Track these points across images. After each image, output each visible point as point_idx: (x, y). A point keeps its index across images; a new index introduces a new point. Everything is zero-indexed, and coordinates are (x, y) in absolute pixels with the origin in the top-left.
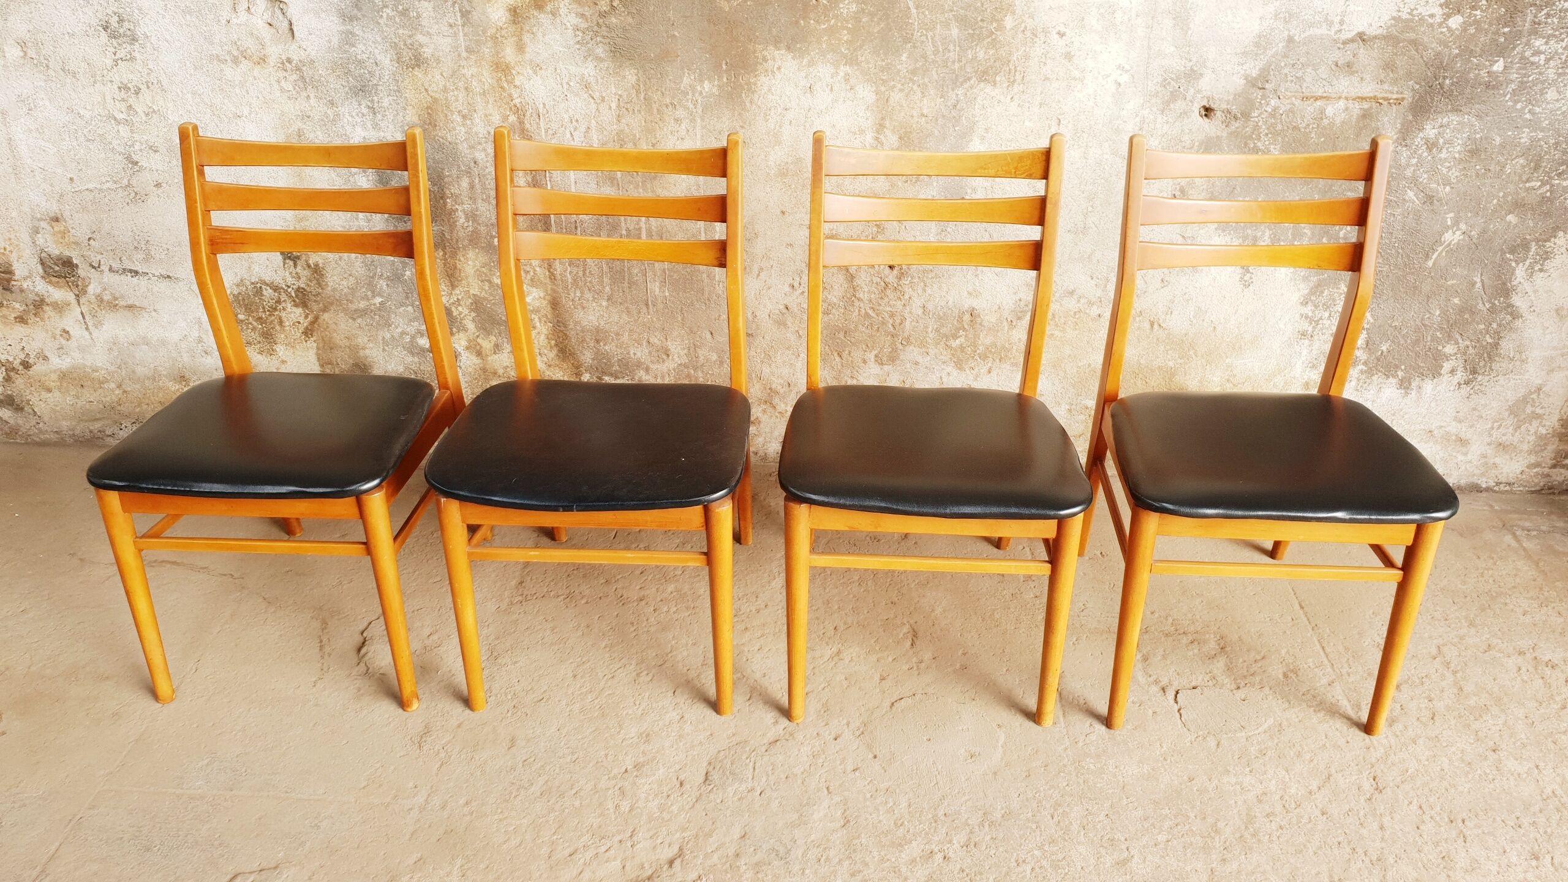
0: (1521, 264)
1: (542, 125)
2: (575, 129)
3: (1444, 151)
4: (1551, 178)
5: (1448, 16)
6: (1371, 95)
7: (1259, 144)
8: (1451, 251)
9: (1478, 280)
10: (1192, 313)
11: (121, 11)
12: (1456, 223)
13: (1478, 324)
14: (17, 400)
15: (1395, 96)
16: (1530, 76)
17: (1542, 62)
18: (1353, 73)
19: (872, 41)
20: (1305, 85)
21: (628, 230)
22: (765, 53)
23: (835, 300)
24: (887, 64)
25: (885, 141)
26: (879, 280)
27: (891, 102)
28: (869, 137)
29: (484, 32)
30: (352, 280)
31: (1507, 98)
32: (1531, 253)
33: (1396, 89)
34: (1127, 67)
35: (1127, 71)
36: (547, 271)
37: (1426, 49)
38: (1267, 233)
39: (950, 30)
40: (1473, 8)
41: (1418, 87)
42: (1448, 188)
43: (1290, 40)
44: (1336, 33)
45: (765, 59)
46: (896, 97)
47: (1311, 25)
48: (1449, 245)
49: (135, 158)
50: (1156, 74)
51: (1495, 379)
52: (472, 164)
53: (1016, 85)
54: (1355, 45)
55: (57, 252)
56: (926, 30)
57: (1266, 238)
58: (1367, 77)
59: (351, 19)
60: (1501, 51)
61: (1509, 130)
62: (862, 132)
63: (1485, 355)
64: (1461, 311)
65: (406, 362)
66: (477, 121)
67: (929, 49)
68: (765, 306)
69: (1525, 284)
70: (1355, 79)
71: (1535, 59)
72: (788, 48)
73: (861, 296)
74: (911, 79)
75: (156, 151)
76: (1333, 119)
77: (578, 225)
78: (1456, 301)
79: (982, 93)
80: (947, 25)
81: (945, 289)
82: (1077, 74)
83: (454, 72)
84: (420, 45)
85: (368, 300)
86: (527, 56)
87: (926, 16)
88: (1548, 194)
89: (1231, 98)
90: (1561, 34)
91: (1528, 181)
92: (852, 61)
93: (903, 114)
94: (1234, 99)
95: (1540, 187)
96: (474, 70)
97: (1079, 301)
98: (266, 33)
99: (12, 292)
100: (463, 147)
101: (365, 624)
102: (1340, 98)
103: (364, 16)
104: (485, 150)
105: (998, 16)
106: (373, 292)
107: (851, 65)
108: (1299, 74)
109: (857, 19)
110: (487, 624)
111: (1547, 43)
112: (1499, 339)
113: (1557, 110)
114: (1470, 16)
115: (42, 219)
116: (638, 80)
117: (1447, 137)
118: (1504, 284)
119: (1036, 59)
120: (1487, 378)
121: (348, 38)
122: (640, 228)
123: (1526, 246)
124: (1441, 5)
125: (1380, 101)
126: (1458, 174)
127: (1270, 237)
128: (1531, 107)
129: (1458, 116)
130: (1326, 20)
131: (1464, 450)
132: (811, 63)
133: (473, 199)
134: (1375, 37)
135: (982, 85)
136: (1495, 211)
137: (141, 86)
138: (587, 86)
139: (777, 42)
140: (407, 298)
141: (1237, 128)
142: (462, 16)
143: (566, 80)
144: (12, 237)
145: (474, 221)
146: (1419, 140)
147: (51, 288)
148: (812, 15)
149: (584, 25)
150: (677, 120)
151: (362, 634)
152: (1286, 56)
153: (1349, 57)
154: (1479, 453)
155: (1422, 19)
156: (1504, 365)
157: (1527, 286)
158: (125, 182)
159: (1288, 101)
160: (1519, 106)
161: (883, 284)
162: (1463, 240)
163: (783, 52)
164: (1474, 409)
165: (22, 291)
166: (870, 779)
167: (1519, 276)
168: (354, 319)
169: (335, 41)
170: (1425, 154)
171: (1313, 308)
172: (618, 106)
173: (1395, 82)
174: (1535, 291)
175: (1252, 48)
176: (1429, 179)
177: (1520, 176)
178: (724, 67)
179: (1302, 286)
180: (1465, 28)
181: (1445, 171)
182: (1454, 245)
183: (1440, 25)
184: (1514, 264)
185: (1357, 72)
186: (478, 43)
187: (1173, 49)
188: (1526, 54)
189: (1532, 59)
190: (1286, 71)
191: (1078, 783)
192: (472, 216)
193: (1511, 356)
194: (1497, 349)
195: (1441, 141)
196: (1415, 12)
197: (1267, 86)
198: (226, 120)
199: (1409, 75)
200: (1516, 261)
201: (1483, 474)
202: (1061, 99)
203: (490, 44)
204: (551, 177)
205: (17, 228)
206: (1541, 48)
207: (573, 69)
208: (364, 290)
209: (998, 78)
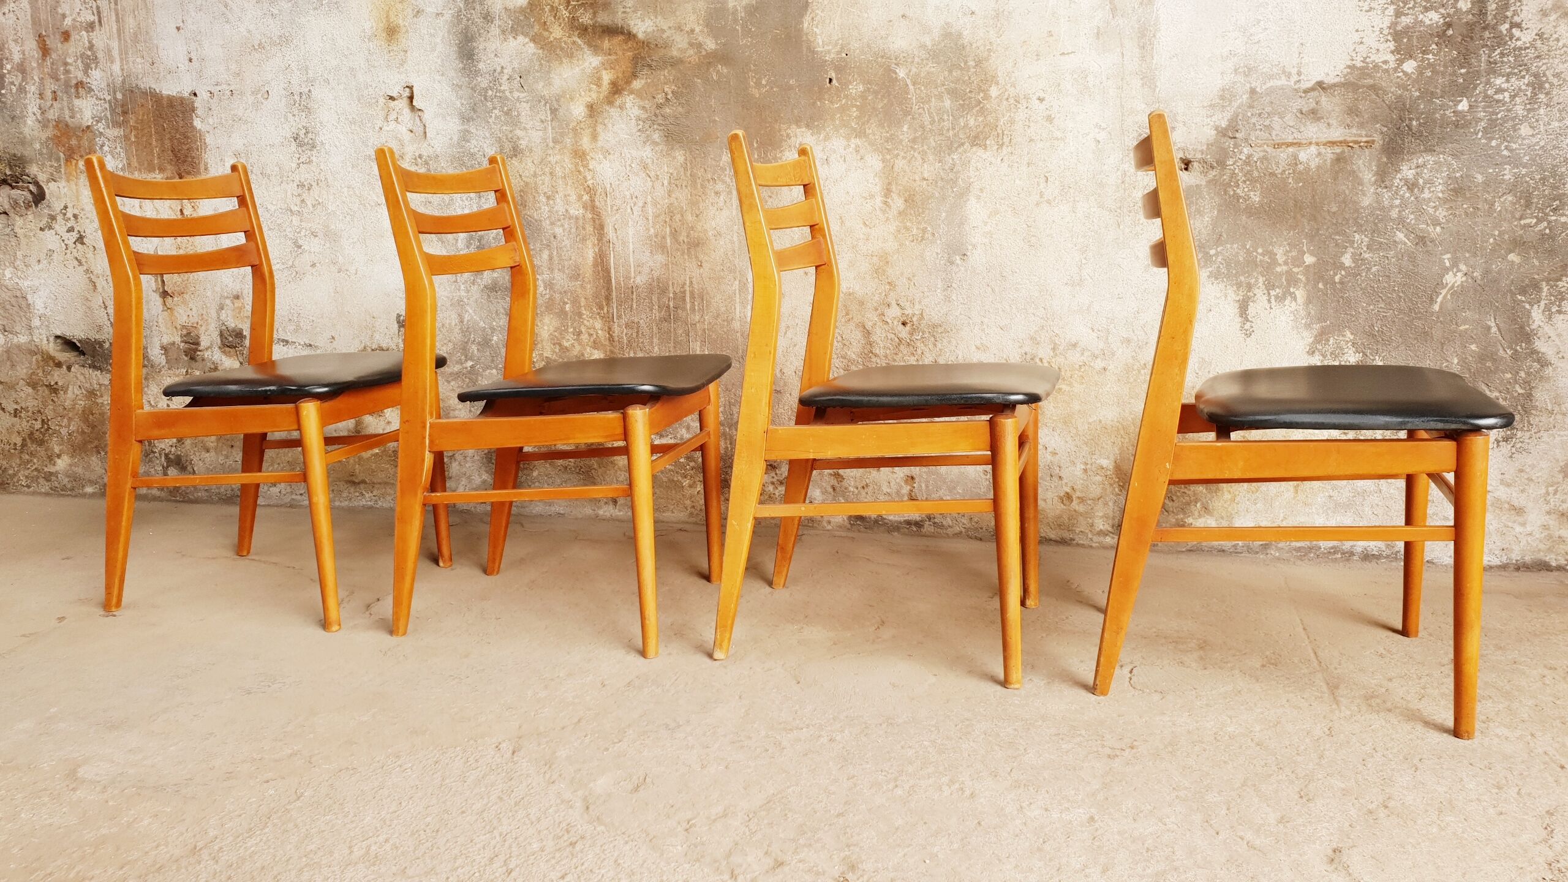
0: (1536, 306)
1: (608, 201)
2: (635, 204)
3: (1426, 191)
4: (1547, 215)
5: (1401, 62)
6: (1341, 139)
7: (1238, 191)
8: (1458, 293)
9: (1493, 324)
10: (1197, 365)
11: (308, 125)
12: (1455, 264)
13: (1503, 373)
14: (183, 459)
15: (1364, 139)
16: (1497, 114)
17: (1507, 99)
18: (1319, 119)
19: (877, 115)
20: (1274, 133)
21: (675, 293)
22: (789, 131)
23: (854, 356)
24: (891, 136)
25: (892, 204)
26: (893, 336)
27: (896, 169)
28: (879, 200)
29: (567, 125)
30: (450, 345)
31: (1479, 136)
32: (1544, 294)
33: (1364, 133)
34: (1104, 125)
35: (1104, 129)
36: (606, 333)
37: (1386, 93)
38: (1261, 280)
39: (943, 102)
40: (1424, 52)
41: (1386, 129)
42: (1438, 229)
43: (1253, 91)
44: (1295, 83)
45: (788, 136)
46: (900, 163)
47: (1271, 77)
48: (1453, 286)
49: (300, 242)
50: (1131, 130)
51: (1537, 435)
52: (552, 239)
53: (1004, 147)
54: (1316, 93)
55: (233, 325)
56: (923, 103)
57: (1260, 285)
58: (1333, 122)
59: (468, 121)
60: (1464, 91)
61: (1490, 168)
62: (872, 196)
63: (1519, 408)
64: (1482, 358)
66: (558, 200)
67: (926, 119)
68: (791, 363)
69: (1546, 328)
70: (1322, 125)
71: (1499, 97)
72: (808, 126)
73: (877, 352)
74: (911, 147)
75: (316, 236)
76: (1308, 164)
77: (634, 290)
78: (1473, 347)
79: (975, 156)
80: (940, 97)
81: (954, 342)
82: (1059, 134)
83: (542, 160)
84: (518, 138)
85: (462, 364)
86: (600, 144)
87: (921, 91)
88: (1547, 231)
89: (1204, 148)
90: (1520, 71)
91: (1521, 219)
92: (861, 134)
93: (906, 179)
94: (1208, 148)
95: (1536, 224)
96: (558, 157)
97: (1083, 354)
98: (407, 136)
99: (196, 361)
100: (546, 224)
102: (1311, 143)
103: (478, 117)
104: (562, 226)
105: (984, 87)
106: (466, 357)
107: (860, 137)
108: (1267, 123)
109: (863, 97)
111: (1507, 81)
112: (1530, 389)
113: (1534, 145)
114: (1423, 60)
115: (227, 297)
116: (686, 160)
117: (1426, 177)
118: (1522, 328)
119: (1021, 122)
120: (1528, 434)
121: (465, 136)
122: (684, 292)
123: (1536, 286)
124: (1392, 52)
125: (1351, 144)
126: (1446, 214)
127: (1264, 284)
128: (1506, 144)
129: (1432, 156)
130: (1284, 72)
131: (1520, 519)
132: (827, 138)
133: (551, 269)
134: (1335, 85)
135: (974, 149)
136: (1493, 250)
137: (313, 183)
138: (645, 167)
139: (798, 122)
140: (493, 361)
141: (1215, 176)
142: (552, 113)
143: (629, 163)
144: (204, 313)
145: (551, 288)
146: (1398, 181)
147: (224, 358)
148: (826, 97)
149: (644, 116)
150: (717, 193)
152: (1251, 107)
153: (1313, 105)
154: (1539, 523)
155: (1376, 67)
156: (1543, 419)
157: (1547, 329)
158: (290, 263)
159: (1261, 149)
160: (1494, 143)
161: (896, 339)
162: (1466, 281)
163: (804, 129)
164: (1521, 471)
165: (203, 360)
166: (785, 694)
167: (1536, 319)
168: (449, 382)
169: (455, 138)
170: (1407, 195)
171: (1321, 358)
172: (670, 183)
173: (1361, 125)
174: (1559, 335)
175: (1218, 101)
176: (1416, 219)
177: (1512, 213)
178: (755, 145)
179: (1306, 334)
180: (1420, 70)
181: (1431, 211)
182: (1458, 287)
183: (1395, 70)
184: (1527, 306)
185: (1323, 118)
186: (562, 135)
187: (1144, 106)
188: (1489, 92)
189: (1496, 97)
190: (1254, 120)
192: (550, 285)
193: (1549, 408)
194: (1531, 400)
195: (1421, 181)
196: (1368, 60)
197: (1237, 135)
198: (370, 208)
199: (1375, 119)
200: (1529, 303)
201: (1550, 550)
202: (1046, 158)
203: (571, 135)
204: (614, 248)
205: (209, 305)
206: (1503, 86)
207: (634, 153)
208: (459, 354)
209: (988, 142)
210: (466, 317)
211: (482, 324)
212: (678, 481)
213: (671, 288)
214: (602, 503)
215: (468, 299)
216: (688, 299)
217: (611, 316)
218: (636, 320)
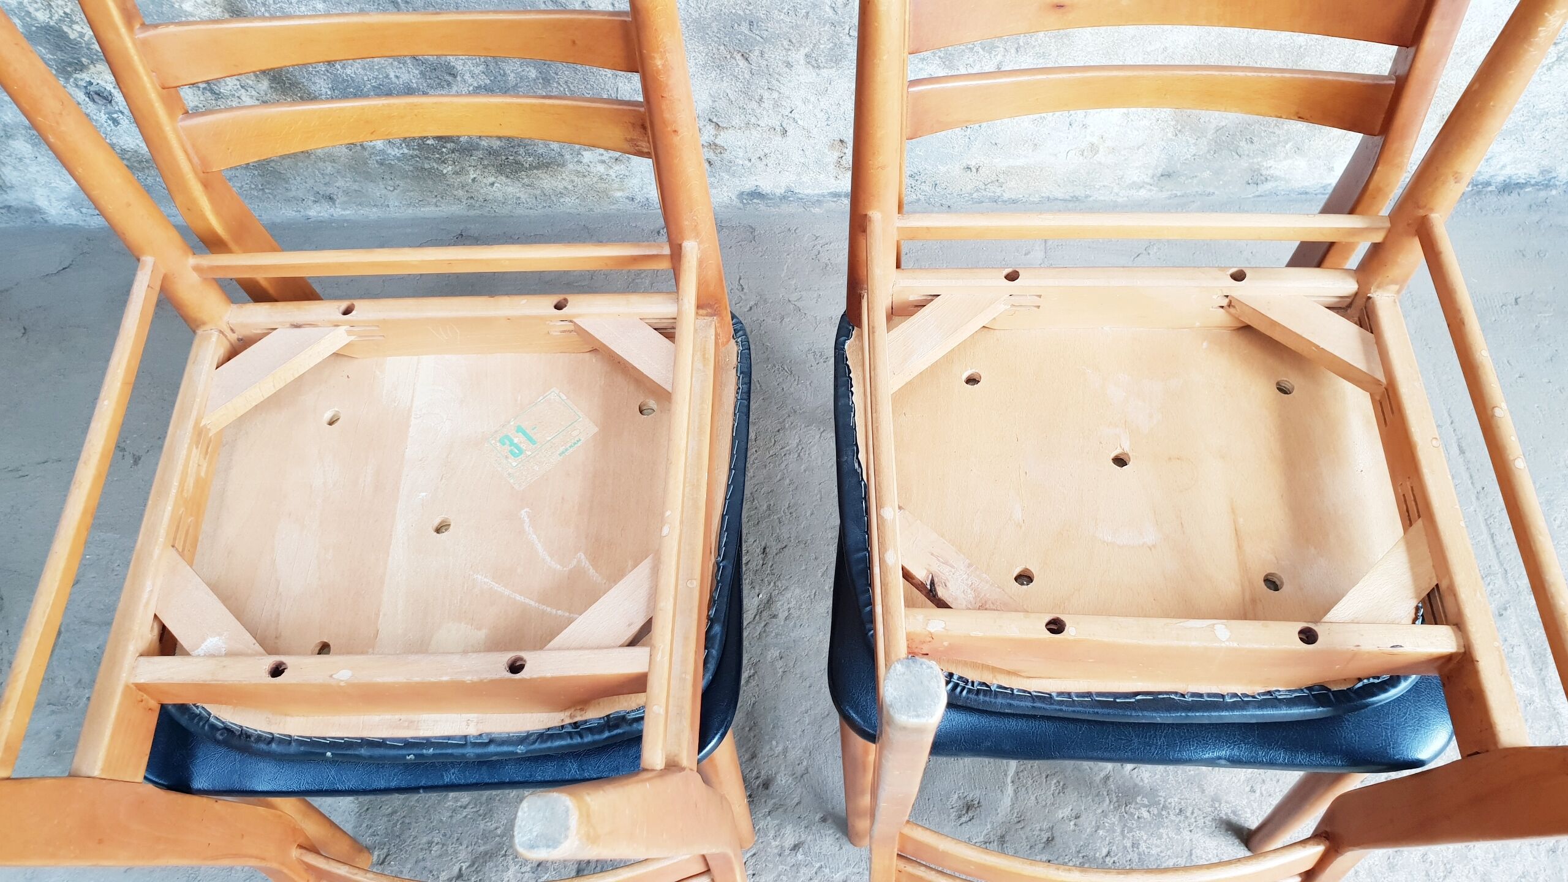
166: (818, 865)
191: (1125, 848)
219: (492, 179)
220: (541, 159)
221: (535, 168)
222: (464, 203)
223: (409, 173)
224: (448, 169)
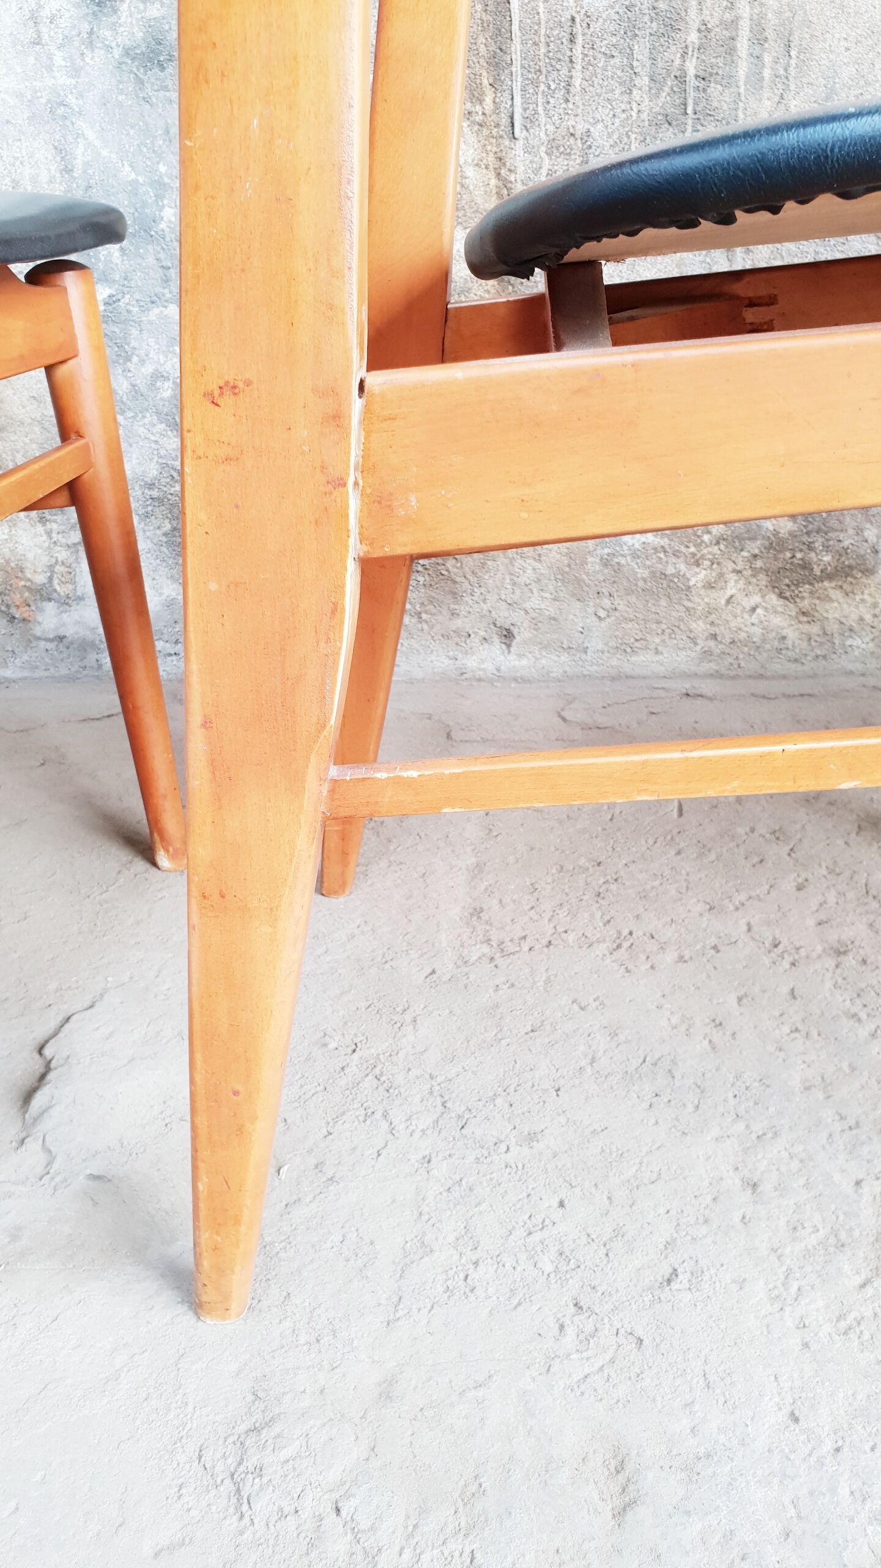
21: (704, 29)
36: (492, 175)
65: (163, 452)
77: (578, 29)
101: (53, 1024)
110: (408, 1017)
122: (735, 22)
151: (40, 1050)
210: (80, 155)
211: (127, 173)
212: (678, 575)
213: (693, 13)
214: (475, 640)
215: (81, 96)
216: (743, 46)
217: (505, 121)
218: (581, 128)
219: (756, 599)
220: (843, 559)
221: (830, 577)
222: (698, 648)
223: (641, 584)
224: (698, 577)
